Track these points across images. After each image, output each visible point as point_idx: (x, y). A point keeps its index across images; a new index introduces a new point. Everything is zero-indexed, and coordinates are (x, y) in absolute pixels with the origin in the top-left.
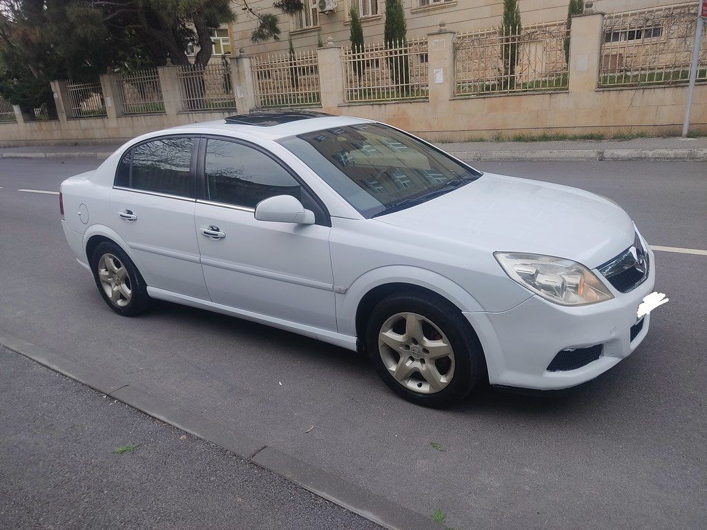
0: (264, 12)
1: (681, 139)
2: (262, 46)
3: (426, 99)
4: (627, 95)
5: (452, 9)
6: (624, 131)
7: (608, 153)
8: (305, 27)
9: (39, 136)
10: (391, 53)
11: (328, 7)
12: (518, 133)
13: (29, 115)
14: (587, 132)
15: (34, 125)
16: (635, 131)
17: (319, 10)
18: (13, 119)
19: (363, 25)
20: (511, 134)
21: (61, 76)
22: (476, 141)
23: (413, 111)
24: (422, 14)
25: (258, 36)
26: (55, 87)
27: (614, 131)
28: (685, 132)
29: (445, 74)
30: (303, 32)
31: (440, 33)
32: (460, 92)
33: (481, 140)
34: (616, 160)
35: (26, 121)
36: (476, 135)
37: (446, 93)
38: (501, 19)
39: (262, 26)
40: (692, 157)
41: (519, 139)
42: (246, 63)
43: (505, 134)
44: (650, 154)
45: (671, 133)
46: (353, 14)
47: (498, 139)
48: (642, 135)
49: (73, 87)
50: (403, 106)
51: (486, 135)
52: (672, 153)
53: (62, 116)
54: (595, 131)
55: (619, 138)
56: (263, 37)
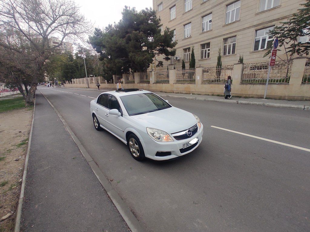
0: (159, 61)
1: (263, 99)
2: (158, 68)
3: (195, 83)
4: (249, 86)
5: (209, 60)
6: (247, 96)
7: (239, 102)
8: (172, 63)
9: (109, 87)
10: (191, 71)
11: (178, 59)
12: (218, 94)
13: (108, 82)
14: (237, 95)
15: (109, 84)
16: (251, 96)
17: (176, 59)
18: (105, 83)
19: (185, 63)
20: (217, 94)
21: (115, 74)
22: (207, 95)
23: (191, 86)
24: (201, 61)
25: (158, 66)
26: (114, 76)
27: (244, 96)
28: (265, 97)
29: (200, 77)
30: (172, 64)
31: (199, 67)
32: (204, 82)
33: (208, 95)
34: (242, 104)
35: (107, 83)
36: (207, 93)
37: (200, 82)
38: (216, 64)
39: (159, 64)
40: (264, 105)
41: (218, 95)
42: (153, 72)
43: (215, 94)
44: (251, 103)
45: (261, 97)
46: (183, 61)
47: (213, 95)
48: (252, 97)
49: (117, 76)
50: (189, 85)
51: (210, 94)
52: (258, 103)
53: (114, 83)
54: (239, 95)
55: (246, 97)
56: (159, 66)
